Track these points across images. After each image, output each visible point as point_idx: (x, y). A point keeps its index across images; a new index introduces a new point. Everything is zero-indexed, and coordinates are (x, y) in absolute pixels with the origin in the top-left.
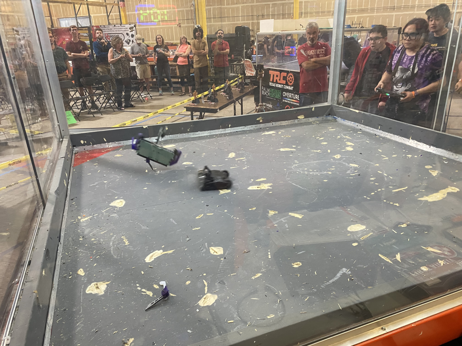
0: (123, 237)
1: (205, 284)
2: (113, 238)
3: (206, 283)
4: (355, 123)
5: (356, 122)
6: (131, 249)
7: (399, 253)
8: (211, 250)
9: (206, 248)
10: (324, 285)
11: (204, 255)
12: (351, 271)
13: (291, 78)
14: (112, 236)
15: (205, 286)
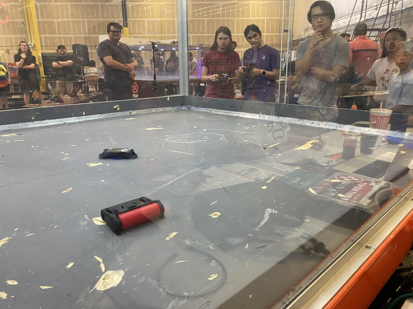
1: (98, 261)
3: (100, 260)
5: (209, 108)
7: (310, 188)
10: (257, 228)
11: (86, 228)
12: (277, 210)
13: (135, 86)
15: (100, 263)
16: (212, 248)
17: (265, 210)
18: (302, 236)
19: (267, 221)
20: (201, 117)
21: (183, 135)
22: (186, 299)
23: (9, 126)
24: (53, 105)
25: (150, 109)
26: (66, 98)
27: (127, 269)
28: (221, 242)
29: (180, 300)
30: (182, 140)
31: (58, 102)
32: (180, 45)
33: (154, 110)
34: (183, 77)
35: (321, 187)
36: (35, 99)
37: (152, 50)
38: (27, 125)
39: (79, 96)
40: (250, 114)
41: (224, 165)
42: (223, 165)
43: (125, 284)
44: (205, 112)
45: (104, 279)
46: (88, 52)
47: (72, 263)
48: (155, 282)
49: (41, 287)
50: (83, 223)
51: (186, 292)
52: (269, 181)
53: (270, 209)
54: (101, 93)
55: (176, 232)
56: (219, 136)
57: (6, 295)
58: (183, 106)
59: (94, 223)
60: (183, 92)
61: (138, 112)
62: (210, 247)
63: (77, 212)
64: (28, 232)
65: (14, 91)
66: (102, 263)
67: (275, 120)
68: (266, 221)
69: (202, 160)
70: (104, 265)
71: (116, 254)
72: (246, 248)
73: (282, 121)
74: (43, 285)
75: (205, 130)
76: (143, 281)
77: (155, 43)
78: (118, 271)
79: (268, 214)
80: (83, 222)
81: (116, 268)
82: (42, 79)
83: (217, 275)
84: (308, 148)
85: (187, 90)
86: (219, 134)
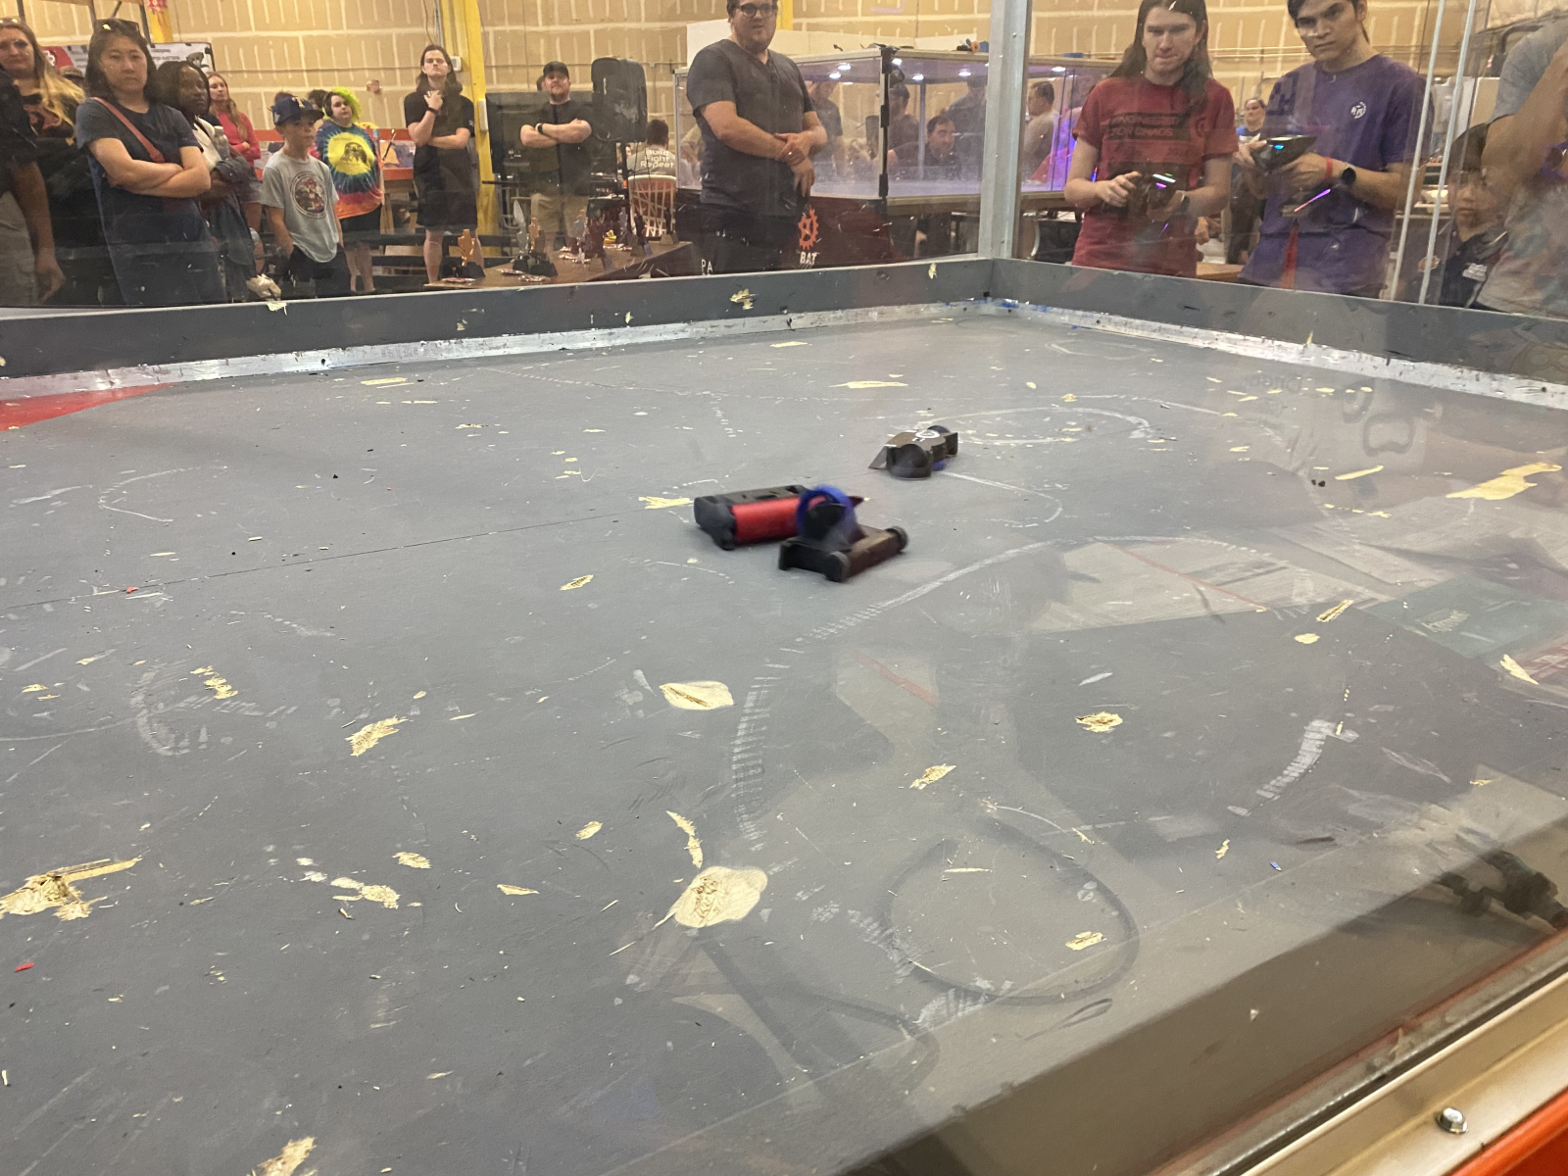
0: (200, 671)
1: (681, 829)
2: (148, 676)
4: (1088, 314)
6: (247, 713)
8: (669, 696)
9: (641, 688)
13: (808, 222)
14: (143, 669)
15: (686, 837)
16: (1084, 838)
17: (1307, 725)
18: (1458, 838)
19: (1311, 767)
20: (1057, 347)
21: (983, 413)
22: (982, 999)
23: (386, 351)
24: (524, 283)
25: (859, 310)
26: (564, 258)
27: (776, 869)
28: (1121, 823)
29: (961, 1001)
30: (978, 431)
31: (539, 275)
32: (995, 56)
33: (874, 314)
34: (996, 184)
35: (1556, 657)
36: (461, 260)
37: (882, 76)
38: (442, 350)
39: (608, 253)
40: (1263, 342)
41: (1145, 538)
42: (1138, 538)
43: (771, 914)
44: (1075, 327)
45: (699, 893)
46: (644, 89)
47: (597, 823)
48: (872, 928)
49: (499, 886)
50: (630, 698)
51: (984, 978)
52: (1329, 615)
53: (1326, 724)
54: (682, 244)
55: (948, 765)
56: (1129, 422)
57: (397, 897)
58: (986, 300)
59: (666, 703)
60: (992, 246)
61: (816, 318)
62: (1079, 833)
63: (612, 659)
64: (457, 708)
65: (392, 231)
66: (695, 837)
67: (1370, 372)
68: (1305, 767)
69: (1054, 513)
70: (701, 845)
71: (741, 814)
72: (1219, 857)
73: (1402, 379)
74: (506, 883)
75: (1069, 398)
76: (832, 917)
77: (895, 52)
78: (746, 871)
79: (1318, 743)
80: (627, 693)
81: (741, 859)
82: (483, 186)
83: (1100, 935)
84: (1511, 494)
85: (1008, 235)
86: (1130, 415)
